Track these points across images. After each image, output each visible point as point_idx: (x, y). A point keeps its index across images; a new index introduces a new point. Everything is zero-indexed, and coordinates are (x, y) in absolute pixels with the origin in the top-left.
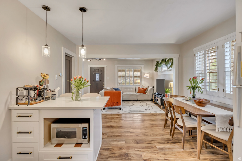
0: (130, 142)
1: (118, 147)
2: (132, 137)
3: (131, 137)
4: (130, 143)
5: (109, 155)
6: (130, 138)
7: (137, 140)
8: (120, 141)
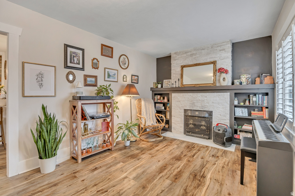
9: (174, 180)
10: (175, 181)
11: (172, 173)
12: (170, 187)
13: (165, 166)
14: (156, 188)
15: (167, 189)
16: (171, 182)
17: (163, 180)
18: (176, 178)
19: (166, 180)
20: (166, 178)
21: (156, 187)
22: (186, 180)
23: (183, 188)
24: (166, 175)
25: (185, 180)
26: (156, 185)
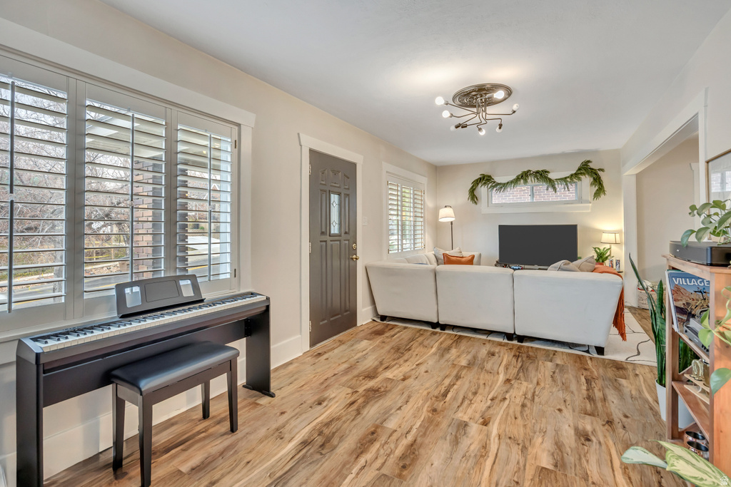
9: (379, 430)
10: (377, 427)
11: (383, 446)
12: (387, 416)
13: (404, 467)
14: (411, 412)
15: (391, 412)
16: (385, 425)
17: (402, 427)
18: (373, 433)
19: (395, 429)
20: (396, 431)
21: (413, 414)
22: (350, 431)
23: (362, 417)
24: (397, 440)
25: (354, 431)
26: (415, 417)
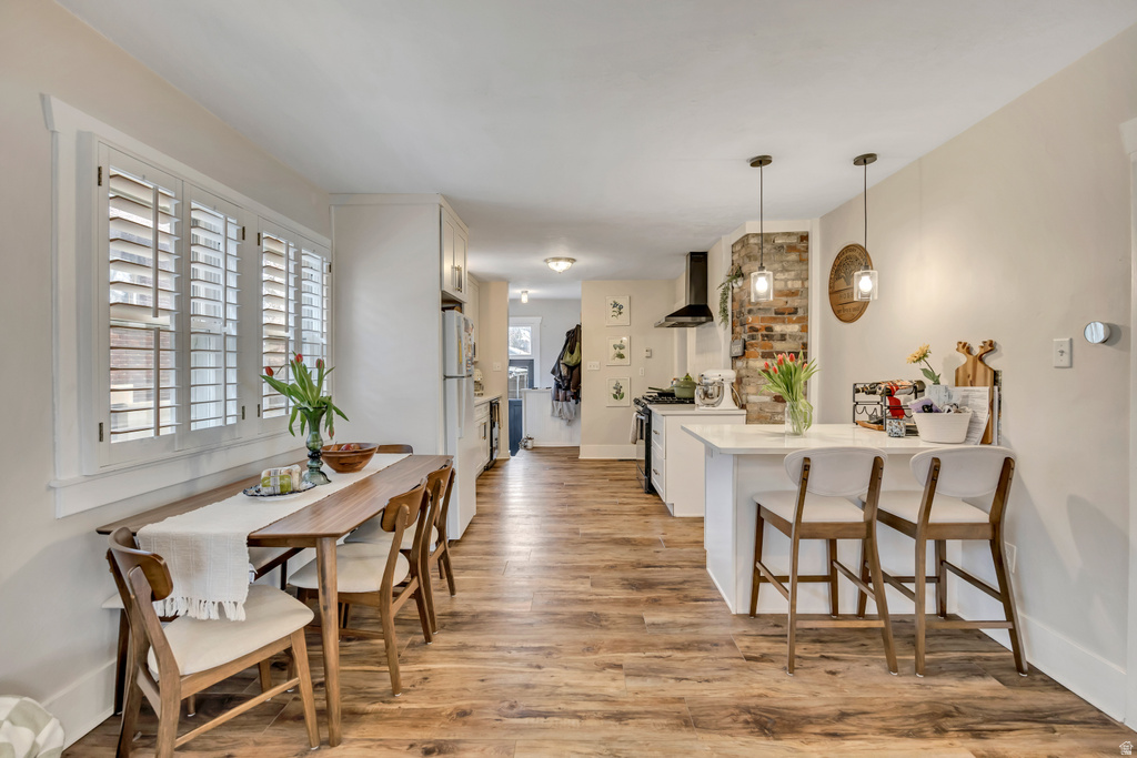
0: (623, 620)
1: (667, 605)
2: (616, 641)
3: (622, 641)
4: (626, 617)
5: (686, 586)
6: (623, 638)
7: (594, 628)
8: (664, 624)
